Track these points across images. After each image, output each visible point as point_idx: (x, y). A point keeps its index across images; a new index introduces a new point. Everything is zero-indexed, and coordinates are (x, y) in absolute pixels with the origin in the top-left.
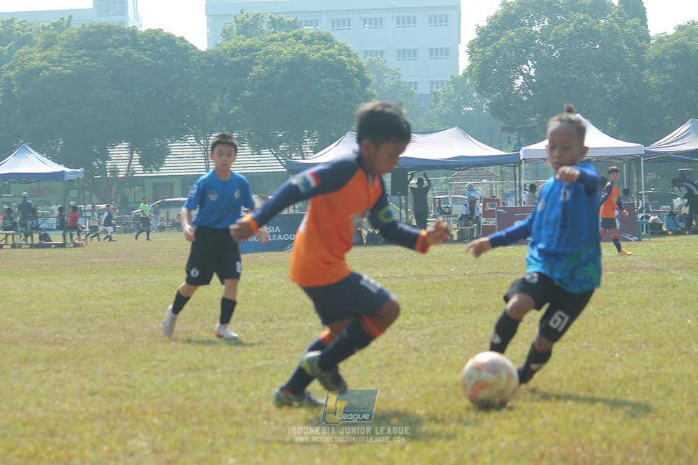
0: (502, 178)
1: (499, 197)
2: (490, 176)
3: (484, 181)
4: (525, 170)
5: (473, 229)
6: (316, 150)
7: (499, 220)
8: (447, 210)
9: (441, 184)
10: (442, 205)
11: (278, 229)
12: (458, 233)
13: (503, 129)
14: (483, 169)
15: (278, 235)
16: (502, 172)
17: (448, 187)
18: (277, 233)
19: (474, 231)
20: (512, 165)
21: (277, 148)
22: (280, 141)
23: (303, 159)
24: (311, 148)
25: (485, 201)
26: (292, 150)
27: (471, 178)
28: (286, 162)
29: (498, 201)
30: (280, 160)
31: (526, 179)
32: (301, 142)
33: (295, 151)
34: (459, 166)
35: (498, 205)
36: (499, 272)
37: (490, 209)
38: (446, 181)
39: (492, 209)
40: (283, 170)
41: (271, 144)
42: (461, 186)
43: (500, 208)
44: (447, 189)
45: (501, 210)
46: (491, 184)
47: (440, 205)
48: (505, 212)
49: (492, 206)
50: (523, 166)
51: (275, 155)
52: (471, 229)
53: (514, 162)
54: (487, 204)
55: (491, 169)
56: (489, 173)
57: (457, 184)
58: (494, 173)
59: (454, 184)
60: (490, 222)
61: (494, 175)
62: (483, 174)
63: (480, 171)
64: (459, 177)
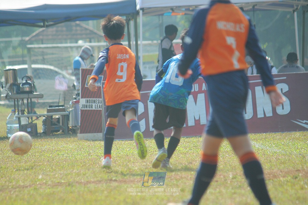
3: (80, 42)
4: (144, 25)
5: (68, 116)
8: (27, 88)
9: (14, 48)
10: (19, 81)
12: (45, 122)
14: (79, 25)
17: (26, 52)
19: (68, 119)
25: (85, 73)
27: (60, 39)
31: (145, 39)
34: (44, 21)
36: (111, 180)
38: (23, 44)
44: (23, 56)
50: (141, 19)
52: (63, 116)
54: (89, 78)
55: (90, 24)
56: (88, 32)
57: (40, 48)
58: (95, 31)
59: (35, 48)
60: (94, 105)
61: (95, 34)
62: (79, 32)
63: (74, 28)
64: (41, 37)
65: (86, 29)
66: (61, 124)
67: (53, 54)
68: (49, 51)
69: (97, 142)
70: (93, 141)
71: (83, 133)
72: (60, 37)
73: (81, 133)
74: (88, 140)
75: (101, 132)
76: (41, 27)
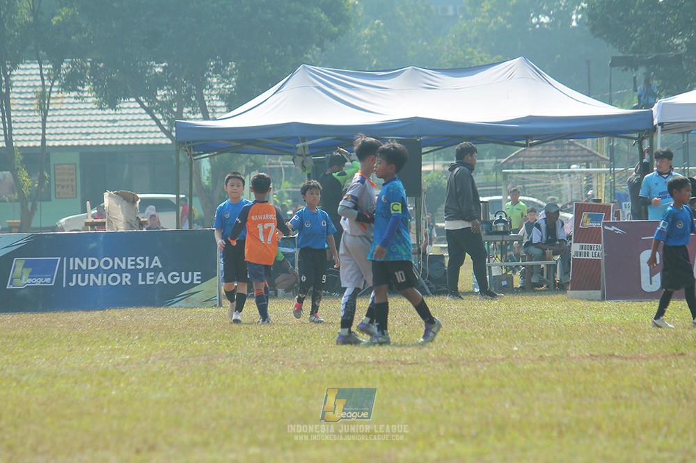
0: (612, 162)
1: (605, 200)
2: (588, 159)
3: (574, 167)
5: (555, 266)
6: (234, 101)
7: (607, 248)
8: (501, 227)
9: (487, 173)
10: (492, 217)
11: (157, 262)
13: (616, 62)
14: (572, 144)
15: (156, 275)
16: (612, 150)
17: (500, 177)
18: (156, 270)
20: (636, 135)
21: (151, 96)
22: (159, 82)
23: (206, 118)
24: (222, 97)
25: (580, 209)
26: (183, 100)
27: (547, 162)
28: (171, 123)
29: (606, 209)
30: (158, 121)
32: (201, 84)
33: (189, 103)
34: (527, 138)
35: (608, 217)
36: (612, 355)
37: (589, 224)
38: (498, 168)
39: (594, 225)
40: (164, 141)
41: (141, 88)
42: (526, 177)
43: (610, 225)
44: (497, 184)
45: (613, 228)
46: (589, 175)
47: (486, 215)
48: (619, 231)
49: (595, 219)
50: (658, 137)
51: (149, 111)
52: (548, 266)
53: (641, 129)
54: (585, 215)
55: (589, 144)
56: (586, 152)
57: (520, 173)
58: (595, 152)
59: (513, 173)
60: (590, 252)
61: (595, 155)
62: (573, 153)
63: (566, 147)
64: (522, 159)
65: (583, 149)
66: (545, 277)
67: (537, 182)
68: (533, 178)
69: (592, 303)
70: (588, 300)
71: (575, 290)
72: (547, 159)
73: (571, 290)
74: (581, 299)
75: (599, 289)
76: (523, 146)
